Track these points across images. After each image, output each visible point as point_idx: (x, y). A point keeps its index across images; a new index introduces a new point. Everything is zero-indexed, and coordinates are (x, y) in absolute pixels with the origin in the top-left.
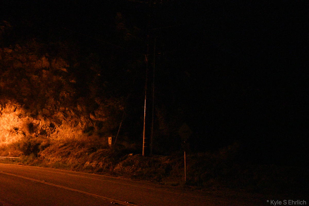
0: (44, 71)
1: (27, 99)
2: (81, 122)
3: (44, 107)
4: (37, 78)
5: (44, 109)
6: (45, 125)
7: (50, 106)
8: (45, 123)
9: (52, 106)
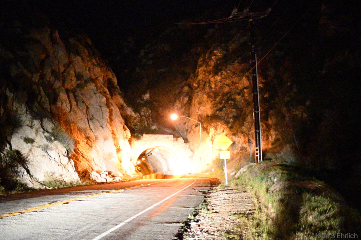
0: (245, 90)
1: (233, 119)
2: (271, 136)
3: (243, 125)
4: (240, 98)
5: (243, 127)
6: (244, 142)
7: (247, 124)
8: (244, 140)
9: (248, 123)
